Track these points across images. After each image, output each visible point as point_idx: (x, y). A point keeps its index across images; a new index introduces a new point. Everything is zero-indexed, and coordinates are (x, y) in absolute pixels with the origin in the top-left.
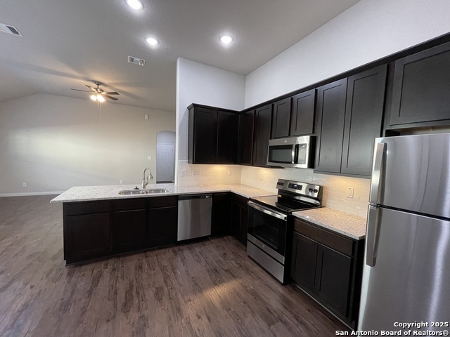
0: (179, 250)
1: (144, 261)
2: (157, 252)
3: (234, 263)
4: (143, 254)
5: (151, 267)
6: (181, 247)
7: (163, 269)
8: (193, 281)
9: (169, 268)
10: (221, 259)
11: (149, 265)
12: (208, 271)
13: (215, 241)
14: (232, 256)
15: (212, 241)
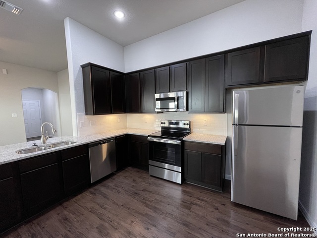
0: (95, 190)
1: (65, 212)
2: (74, 199)
3: (144, 183)
4: (60, 207)
5: (79, 214)
6: (96, 187)
7: (92, 211)
8: (124, 207)
9: (97, 207)
10: (134, 184)
11: (74, 214)
12: (131, 196)
13: (120, 173)
14: (140, 180)
15: (118, 174)
